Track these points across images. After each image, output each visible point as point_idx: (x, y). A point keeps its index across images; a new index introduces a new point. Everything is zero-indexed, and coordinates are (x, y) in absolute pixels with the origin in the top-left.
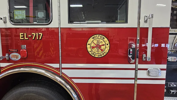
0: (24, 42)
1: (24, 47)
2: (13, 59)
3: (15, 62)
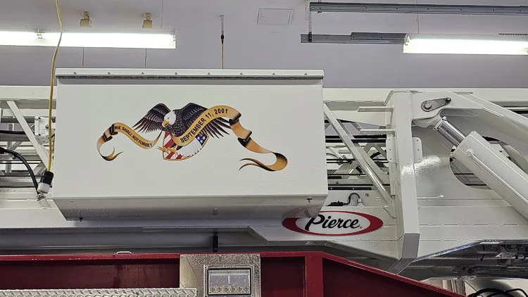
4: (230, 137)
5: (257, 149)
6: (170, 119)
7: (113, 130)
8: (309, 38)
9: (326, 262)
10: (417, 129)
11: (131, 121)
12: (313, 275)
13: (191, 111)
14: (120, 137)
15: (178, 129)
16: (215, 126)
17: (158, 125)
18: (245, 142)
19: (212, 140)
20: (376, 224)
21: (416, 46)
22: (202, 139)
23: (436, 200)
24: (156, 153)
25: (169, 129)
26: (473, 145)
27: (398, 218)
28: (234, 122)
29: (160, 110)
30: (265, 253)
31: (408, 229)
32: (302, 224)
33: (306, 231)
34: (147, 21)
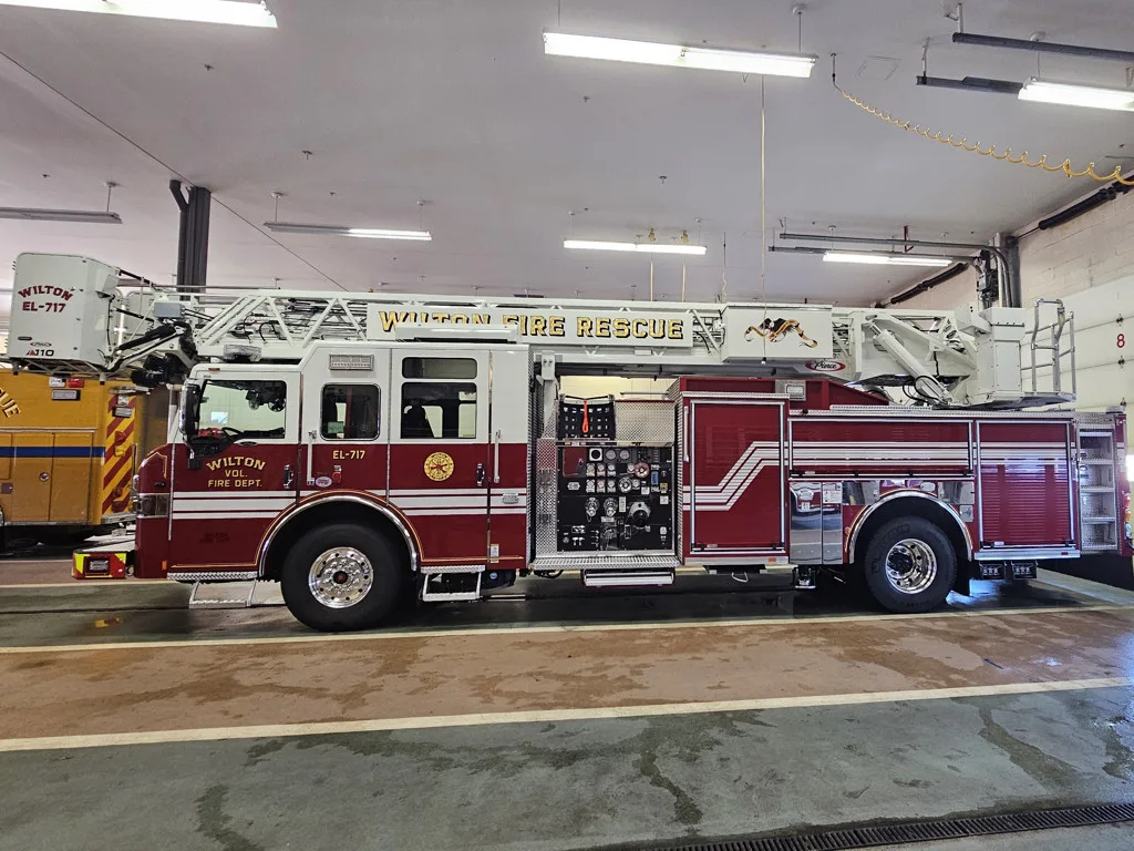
0: (338, 462)
1: (339, 469)
2: (320, 485)
3: (322, 489)
4: (794, 334)
5: (806, 338)
6: (772, 325)
7: (750, 329)
8: (773, 249)
9: (831, 384)
10: (864, 328)
11: (757, 326)
12: (825, 389)
13: (779, 322)
14: (753, 331)
15: (774, 329)
16: (789, 328)
17: (767, 327)
18: (801, 335)
19: (788, 333)
20: (842, 367)
21: (829, 257)
22: (784, 333)
23: (866, 356)
24: (768, 340)
25: (771, 329)
26: (885, 336)
27: (853, 364)
28: (797, 326)
29: (768, 321)
30: (809, 380)
31: (857, 371)
32: (813, 366)
33: (815, 369)
34: (685, 236)
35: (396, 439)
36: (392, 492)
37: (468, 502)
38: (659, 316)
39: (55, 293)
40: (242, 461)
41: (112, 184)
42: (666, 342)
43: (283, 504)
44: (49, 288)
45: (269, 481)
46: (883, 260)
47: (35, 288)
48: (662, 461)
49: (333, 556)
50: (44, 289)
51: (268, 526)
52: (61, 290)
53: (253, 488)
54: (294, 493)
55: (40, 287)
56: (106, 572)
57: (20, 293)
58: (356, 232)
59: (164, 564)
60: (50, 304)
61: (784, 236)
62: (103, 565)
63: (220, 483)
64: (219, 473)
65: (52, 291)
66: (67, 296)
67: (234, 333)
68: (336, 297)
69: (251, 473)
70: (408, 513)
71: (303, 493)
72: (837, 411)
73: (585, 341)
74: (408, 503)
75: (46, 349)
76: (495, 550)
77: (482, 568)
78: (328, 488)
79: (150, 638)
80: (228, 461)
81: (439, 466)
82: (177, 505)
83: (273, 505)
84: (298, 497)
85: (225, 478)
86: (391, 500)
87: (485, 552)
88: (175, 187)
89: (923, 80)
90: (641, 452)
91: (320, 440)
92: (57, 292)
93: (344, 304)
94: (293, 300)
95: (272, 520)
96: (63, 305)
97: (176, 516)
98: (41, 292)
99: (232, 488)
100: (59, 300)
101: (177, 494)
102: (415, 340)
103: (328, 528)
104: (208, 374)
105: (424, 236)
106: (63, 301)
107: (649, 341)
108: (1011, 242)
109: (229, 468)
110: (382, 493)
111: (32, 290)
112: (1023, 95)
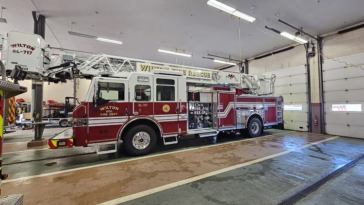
0: (140, 107)
1: (140, 110)
3: (136, 115)
8: (203, 57)
14: (227, 77)
17: (229, 76)
18: (235, 78)
19: (233, 78)
21: (215, 61)
24: (229, 79)
27: (240, 85)
30: (236, 88)
34: (184, 52)
35: (155, 101)
36: (155, 116)
37: (173, 118)
38: (205, 72)
39: (27, 47)
40: (112, 108)
41: (3, 8)
42: (206, 78)
43: (125, 120)
44: (25, 45)
45: (120, 113)
46: (224, 62)
47: (18, 44)
48: (209, 107)
49: (139, 134)
50: (22, 45)
51: (120, 127)
52: (30, 47)
53: (115, 116)
54: (128, 117)
55: (20, 44)
56: (66, 145)
57: (11, 45)
58: (99, 39)
59: (86, 142)
60: (26, 51)
61: (208, 55)
62: (64, 143)
63: (104, 114)
64: (104, 112)
65: (26, 46)
66: (33, 49)
67: (93, 67)
68: (126, 59)
69: (114, 111)
70: (159, 121)
71: (130, 117)
72: (243, 95)
73: (190, 77)
74: (159, 119)
75: (24, 67)
76: (180, 130)
77: (177, 135)
78: (138, 115)
79: (82, 165)
80: (107, 108)
81: (166, 108)
82: (90, 122)
83: (121, 121)
84: (129, 118)
85: (106, 113)
86: (155, 118)
87: (178, 131)
88: (34, 13)
89: (266, 27)
90: (205, 105)
91: (135, 101)
92: (28, 47)
93: (129, 61)
94: (112, 59)
95: (121, 125)
96: (31, 52)
97: (90, 126)
98: (21, 46)
99: (109, 116)
100: (29, 50)
101: (90, 118)
102: (160, 74)
103: (138, 126)
104: (99, 80)
105: (120, 43)
106: (31, 50)
107: (203, 78)
108: (247, 62)
109: (107, 110)
110: (152, 116)
111: (17, 45)
112: (281, 34)
